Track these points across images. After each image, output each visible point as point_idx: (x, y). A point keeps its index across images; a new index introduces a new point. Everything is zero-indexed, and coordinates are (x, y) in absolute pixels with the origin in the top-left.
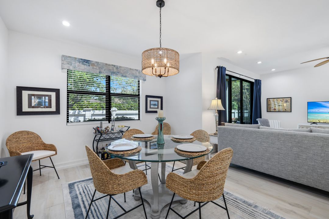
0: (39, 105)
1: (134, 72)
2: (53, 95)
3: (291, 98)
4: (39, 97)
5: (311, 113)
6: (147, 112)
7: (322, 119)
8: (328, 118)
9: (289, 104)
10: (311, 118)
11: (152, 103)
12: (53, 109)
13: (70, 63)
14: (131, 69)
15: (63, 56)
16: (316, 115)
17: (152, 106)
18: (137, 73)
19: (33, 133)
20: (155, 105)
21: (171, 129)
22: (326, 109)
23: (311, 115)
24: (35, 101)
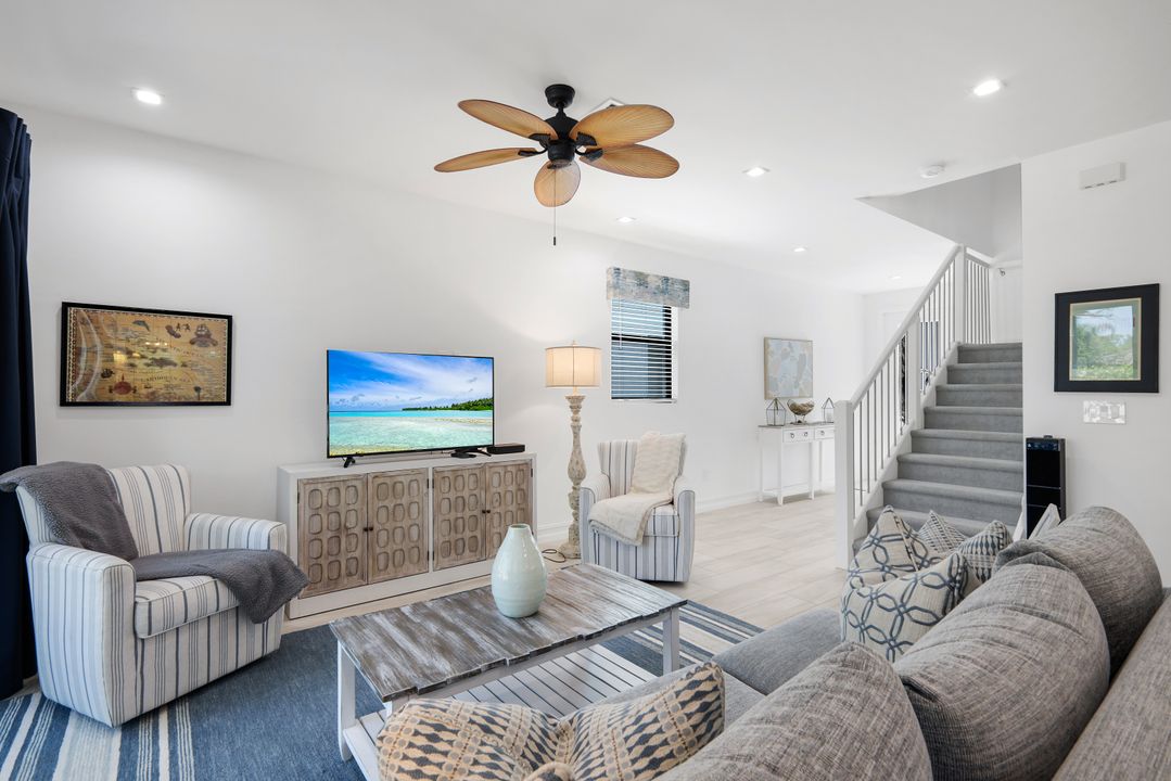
3: (229, 318)
5: (337, 409)
9: (215, 353)
22: (395, 387)
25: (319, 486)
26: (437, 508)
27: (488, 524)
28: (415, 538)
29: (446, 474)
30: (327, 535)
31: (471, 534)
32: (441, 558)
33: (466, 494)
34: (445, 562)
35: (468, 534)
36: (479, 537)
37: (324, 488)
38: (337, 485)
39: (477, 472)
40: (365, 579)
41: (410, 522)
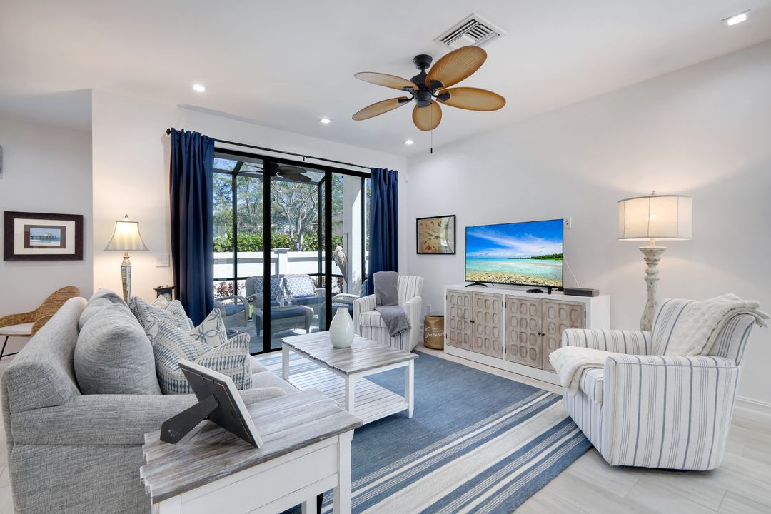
5: (471, 258)
7: (492, 271)
8: (506, 269)
10: (473, 268)
16: (483, 263)
23: (473, 262)
25: (454, 294)
26: (509, 321)
27: (544, 344)
28: (497, 336)
29: (514, 301)
30: (457, 319)
31: (531, 347)
32: (511, 355)
33: (528, 317)
34: (514, 358)
35: (529, 346)
36: (538, 351)
37: (456, 295)
38: (460, 295)
39: (537, 304)
40: (471, 349)
41: (494, 325)
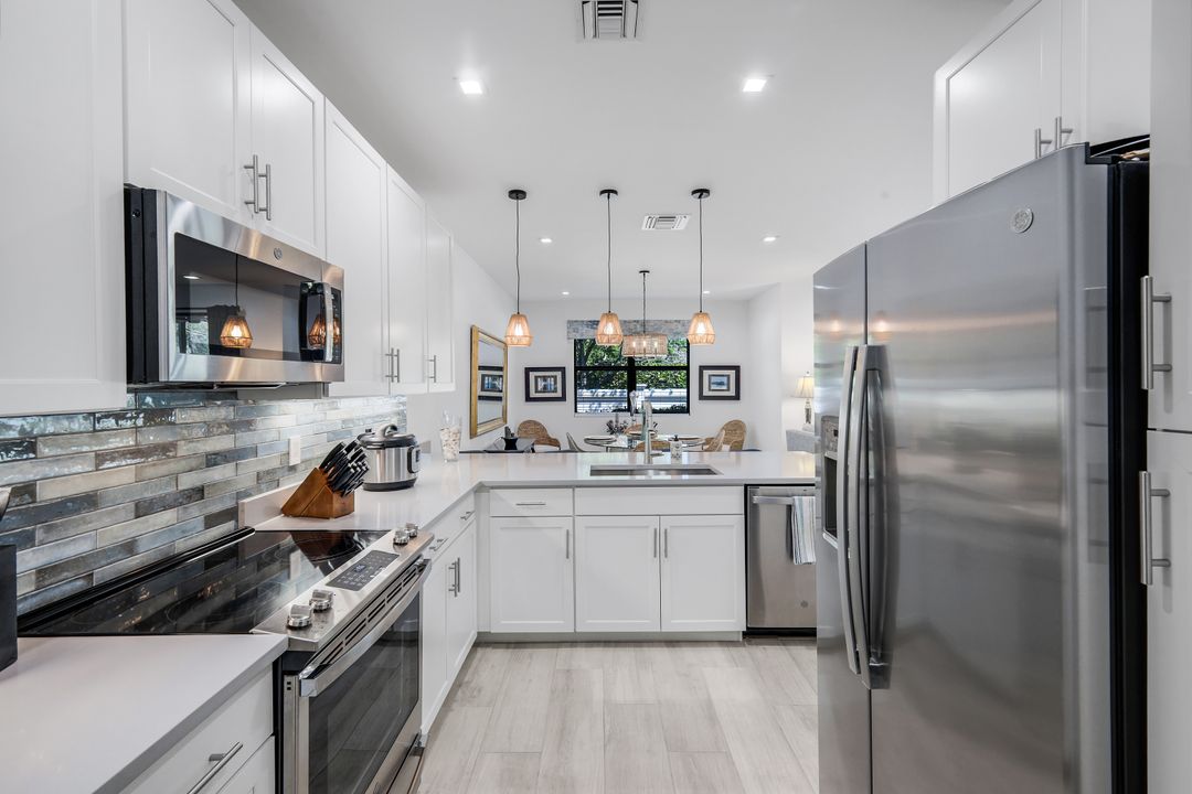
0: (545, 389)
1: (673, 326)
2: (559, 374)
4: (545, 378)
6: (702, 397)
11: (714, 379)
12: (559, 394)
13: (576, 330)
14: (666, 322)
15: (569, 322)
17: (713, 387)
18: (680, 326)
19: (539, 424)
20: (721, 384)
21: (748, 429)
24: (541, 384)
